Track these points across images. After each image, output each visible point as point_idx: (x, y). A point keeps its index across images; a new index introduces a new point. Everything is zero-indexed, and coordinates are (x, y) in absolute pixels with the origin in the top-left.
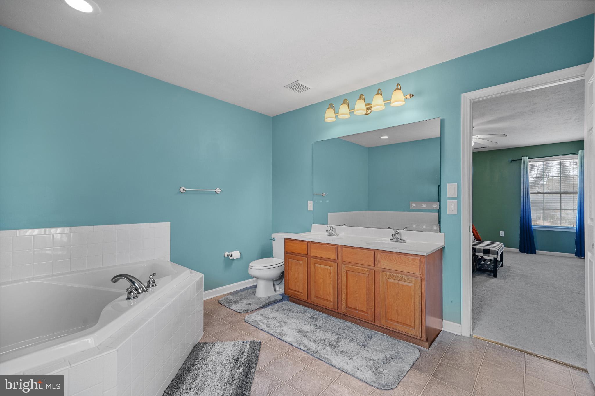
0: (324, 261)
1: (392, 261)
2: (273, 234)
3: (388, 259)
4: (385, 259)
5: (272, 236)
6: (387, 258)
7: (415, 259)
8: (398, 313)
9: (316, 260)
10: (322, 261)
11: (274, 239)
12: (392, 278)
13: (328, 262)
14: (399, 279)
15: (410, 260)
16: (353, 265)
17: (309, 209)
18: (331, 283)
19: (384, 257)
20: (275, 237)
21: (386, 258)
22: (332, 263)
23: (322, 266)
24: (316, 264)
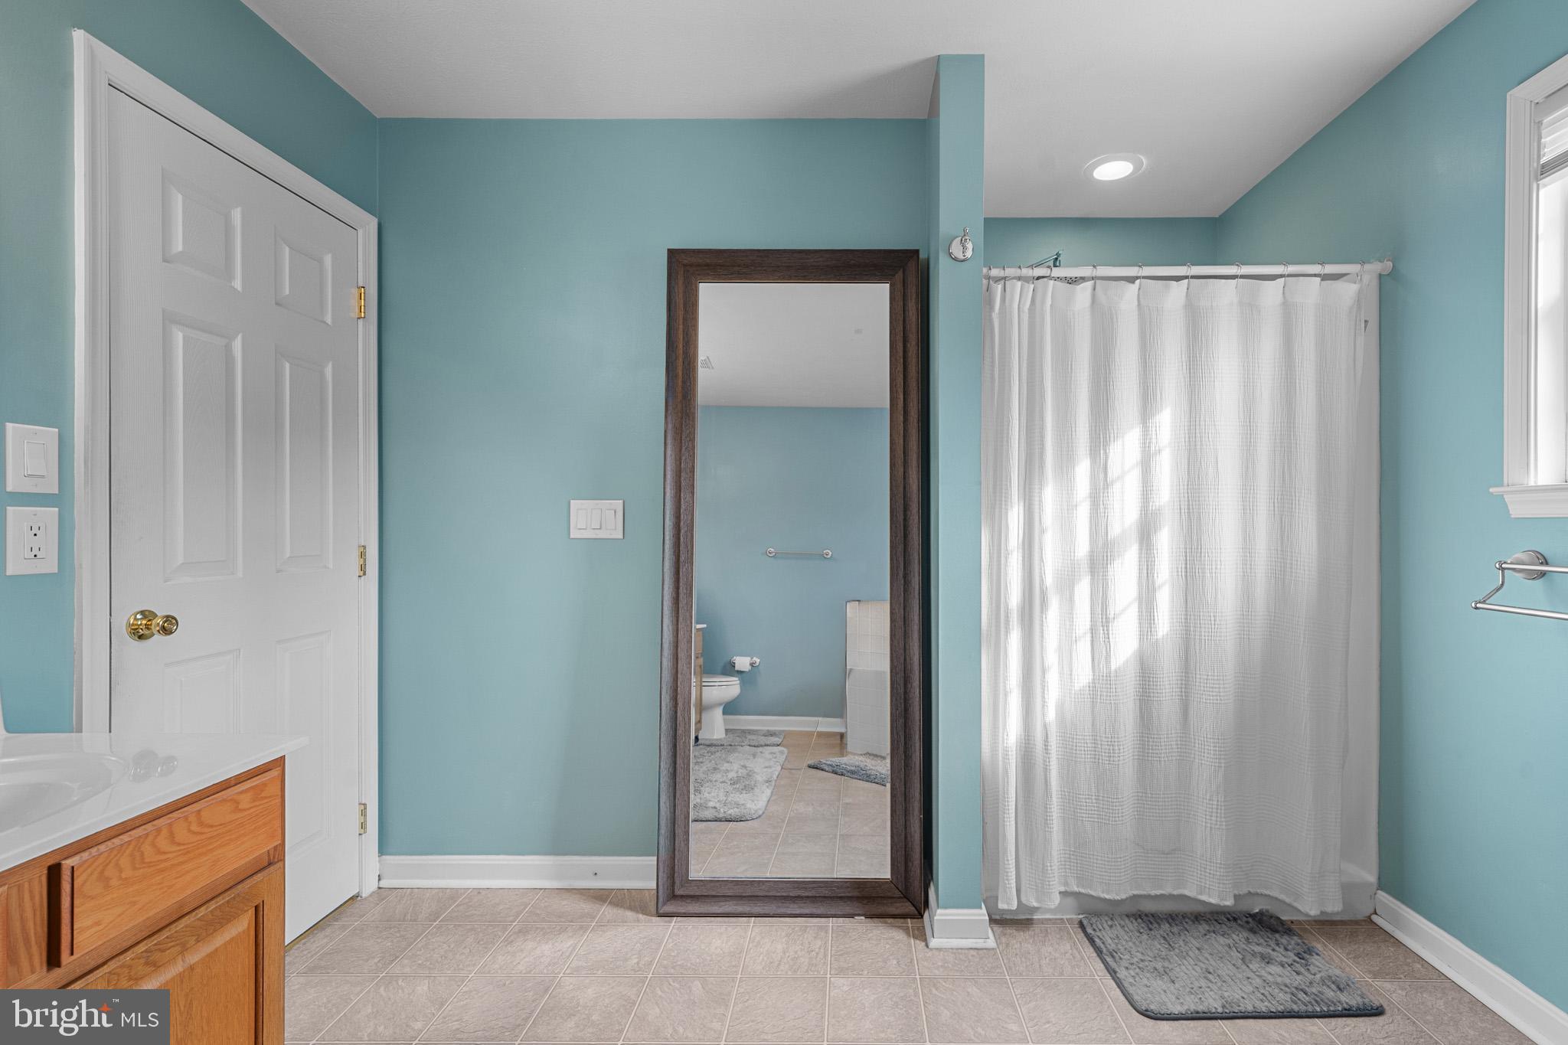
1: (150, 864)
3: (127, 873)
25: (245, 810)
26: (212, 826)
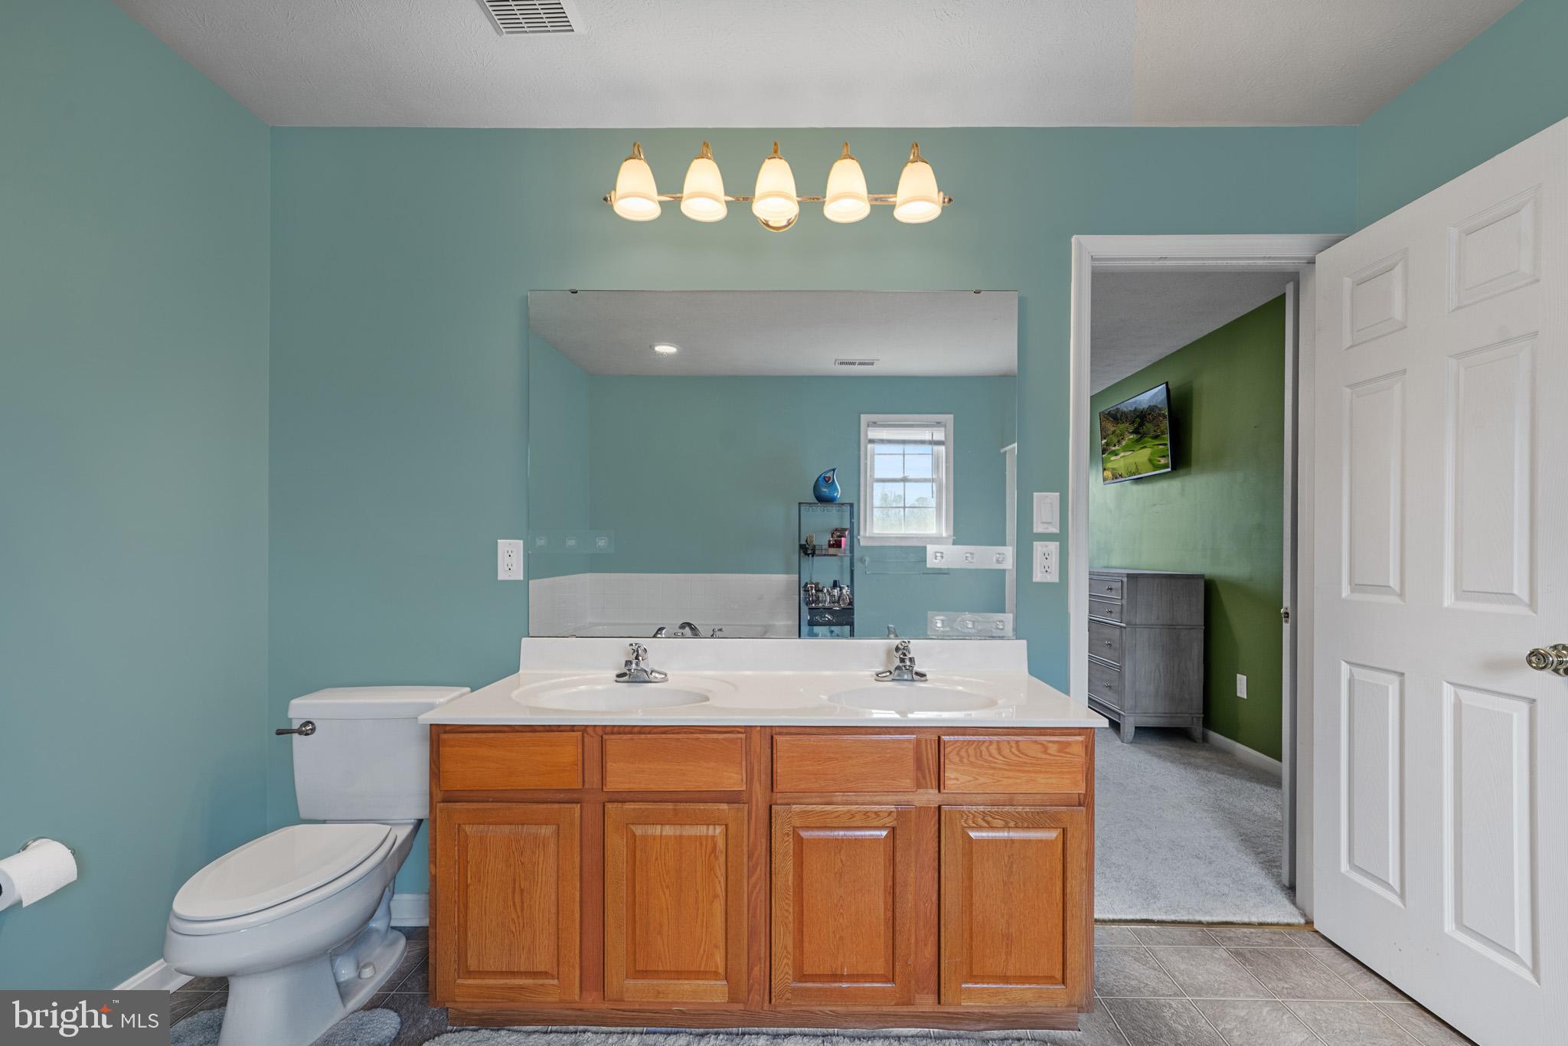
0: (681, 806)
1: (986, 761)
2: (294, 702)
3: (972, 759)
4: (961, 758)
5: (291, 715)
6: (967, 751)
7: (1069, 744)
8: (1007, 944)
9: (634, 809)
10: (670, 806)
11: (307, 728)
12: (988, 822)
13: (702, 806)
14: (1012, 824)
15: (1053, 749)
16: (823, 800)
17: (502, 576)
18: (716, 896)
19: (959, 751)
20: (308, 717)
21: (963, 753)
22: (724, 806)
23: (667, 827)
24: (633, 828)
25: (1050, 754)
26: (1027, 755)
